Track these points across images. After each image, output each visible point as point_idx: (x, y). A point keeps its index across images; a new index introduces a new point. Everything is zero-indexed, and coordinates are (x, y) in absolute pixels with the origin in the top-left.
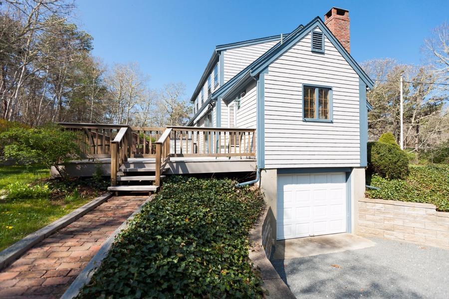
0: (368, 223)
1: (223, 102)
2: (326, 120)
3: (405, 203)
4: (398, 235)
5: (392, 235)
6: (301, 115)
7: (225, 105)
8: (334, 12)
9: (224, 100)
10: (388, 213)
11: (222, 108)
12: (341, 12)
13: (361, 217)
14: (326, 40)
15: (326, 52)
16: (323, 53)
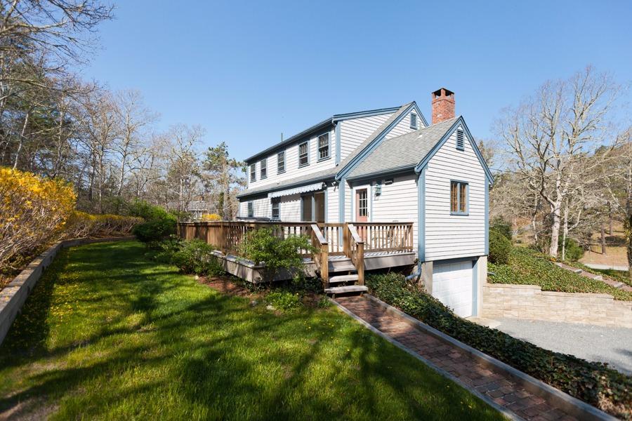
0: (491, 305)
1: (346, 183)
2: (463, 213)
3: (518, 286)
4: (515, 313)
5: (509, 314)
6: (449, 209)
7: (349, 187)
8: (443, 92)
9: (348, 181)
10: (507, 295)
11: (346, 190)
12: (448, 93)
13: (485, 301)
14: (466, 138)
15: (465, 149)
16: (463, 150)
